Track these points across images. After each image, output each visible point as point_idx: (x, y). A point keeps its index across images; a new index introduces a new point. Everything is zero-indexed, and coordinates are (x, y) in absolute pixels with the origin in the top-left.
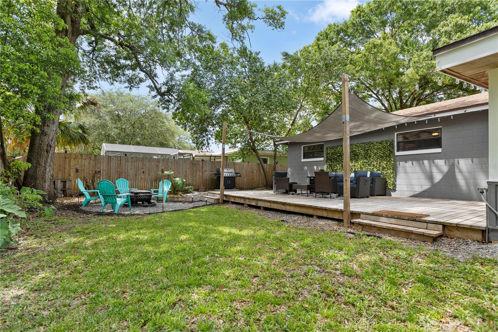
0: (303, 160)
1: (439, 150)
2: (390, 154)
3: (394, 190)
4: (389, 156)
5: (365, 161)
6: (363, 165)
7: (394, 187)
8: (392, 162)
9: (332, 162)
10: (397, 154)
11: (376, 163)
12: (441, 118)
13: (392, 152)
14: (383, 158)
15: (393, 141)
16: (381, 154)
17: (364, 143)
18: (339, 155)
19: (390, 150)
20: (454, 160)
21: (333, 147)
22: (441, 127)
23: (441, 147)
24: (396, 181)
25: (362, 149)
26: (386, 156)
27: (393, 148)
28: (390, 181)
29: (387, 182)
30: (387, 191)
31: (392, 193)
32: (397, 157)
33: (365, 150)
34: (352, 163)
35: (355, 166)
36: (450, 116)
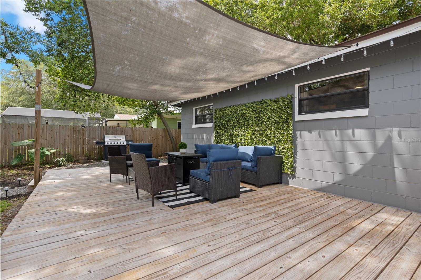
0: (194, 126)
1: (364, 112)
2: (287, 119)
3: (293, 176)
4: (287, 122)
5: (256, 128)
6: (254, 134)
7: (292, 171)
8: (291, 132)
9: (220, 129)
10: (298, 118)
11: (269, 132)
12: (369, 49)
13: (291, 115)
14: (278, 125)
15: (292, 98)
16: (275, 118)
17: (255, 102)
18: (227, 119)
19: (287, 112)
20: (391, 132)
21: (221, 109)
22: (368, 69)
23: (367, 107)
24: (295, 162)
25: (252, 112)
26: (283, 122)
27: (292, 109)
28: (287, 162)
29: (283, 162)
30: (284, 176)
31: (290, 180)
32: (298, 124)
33: (256, 113)
34: (241, 131)
35: (244, 135)
36: (388, 42)
